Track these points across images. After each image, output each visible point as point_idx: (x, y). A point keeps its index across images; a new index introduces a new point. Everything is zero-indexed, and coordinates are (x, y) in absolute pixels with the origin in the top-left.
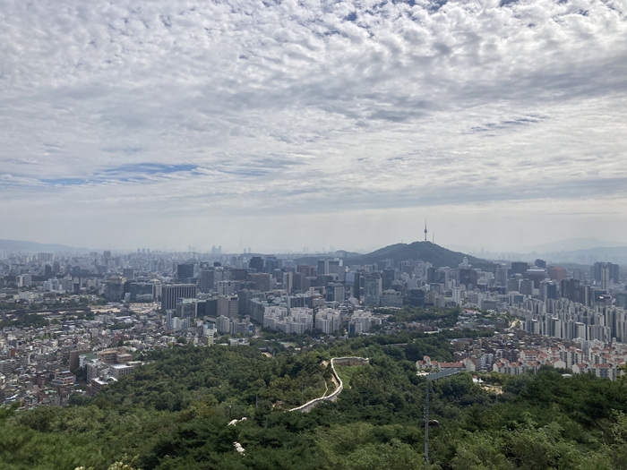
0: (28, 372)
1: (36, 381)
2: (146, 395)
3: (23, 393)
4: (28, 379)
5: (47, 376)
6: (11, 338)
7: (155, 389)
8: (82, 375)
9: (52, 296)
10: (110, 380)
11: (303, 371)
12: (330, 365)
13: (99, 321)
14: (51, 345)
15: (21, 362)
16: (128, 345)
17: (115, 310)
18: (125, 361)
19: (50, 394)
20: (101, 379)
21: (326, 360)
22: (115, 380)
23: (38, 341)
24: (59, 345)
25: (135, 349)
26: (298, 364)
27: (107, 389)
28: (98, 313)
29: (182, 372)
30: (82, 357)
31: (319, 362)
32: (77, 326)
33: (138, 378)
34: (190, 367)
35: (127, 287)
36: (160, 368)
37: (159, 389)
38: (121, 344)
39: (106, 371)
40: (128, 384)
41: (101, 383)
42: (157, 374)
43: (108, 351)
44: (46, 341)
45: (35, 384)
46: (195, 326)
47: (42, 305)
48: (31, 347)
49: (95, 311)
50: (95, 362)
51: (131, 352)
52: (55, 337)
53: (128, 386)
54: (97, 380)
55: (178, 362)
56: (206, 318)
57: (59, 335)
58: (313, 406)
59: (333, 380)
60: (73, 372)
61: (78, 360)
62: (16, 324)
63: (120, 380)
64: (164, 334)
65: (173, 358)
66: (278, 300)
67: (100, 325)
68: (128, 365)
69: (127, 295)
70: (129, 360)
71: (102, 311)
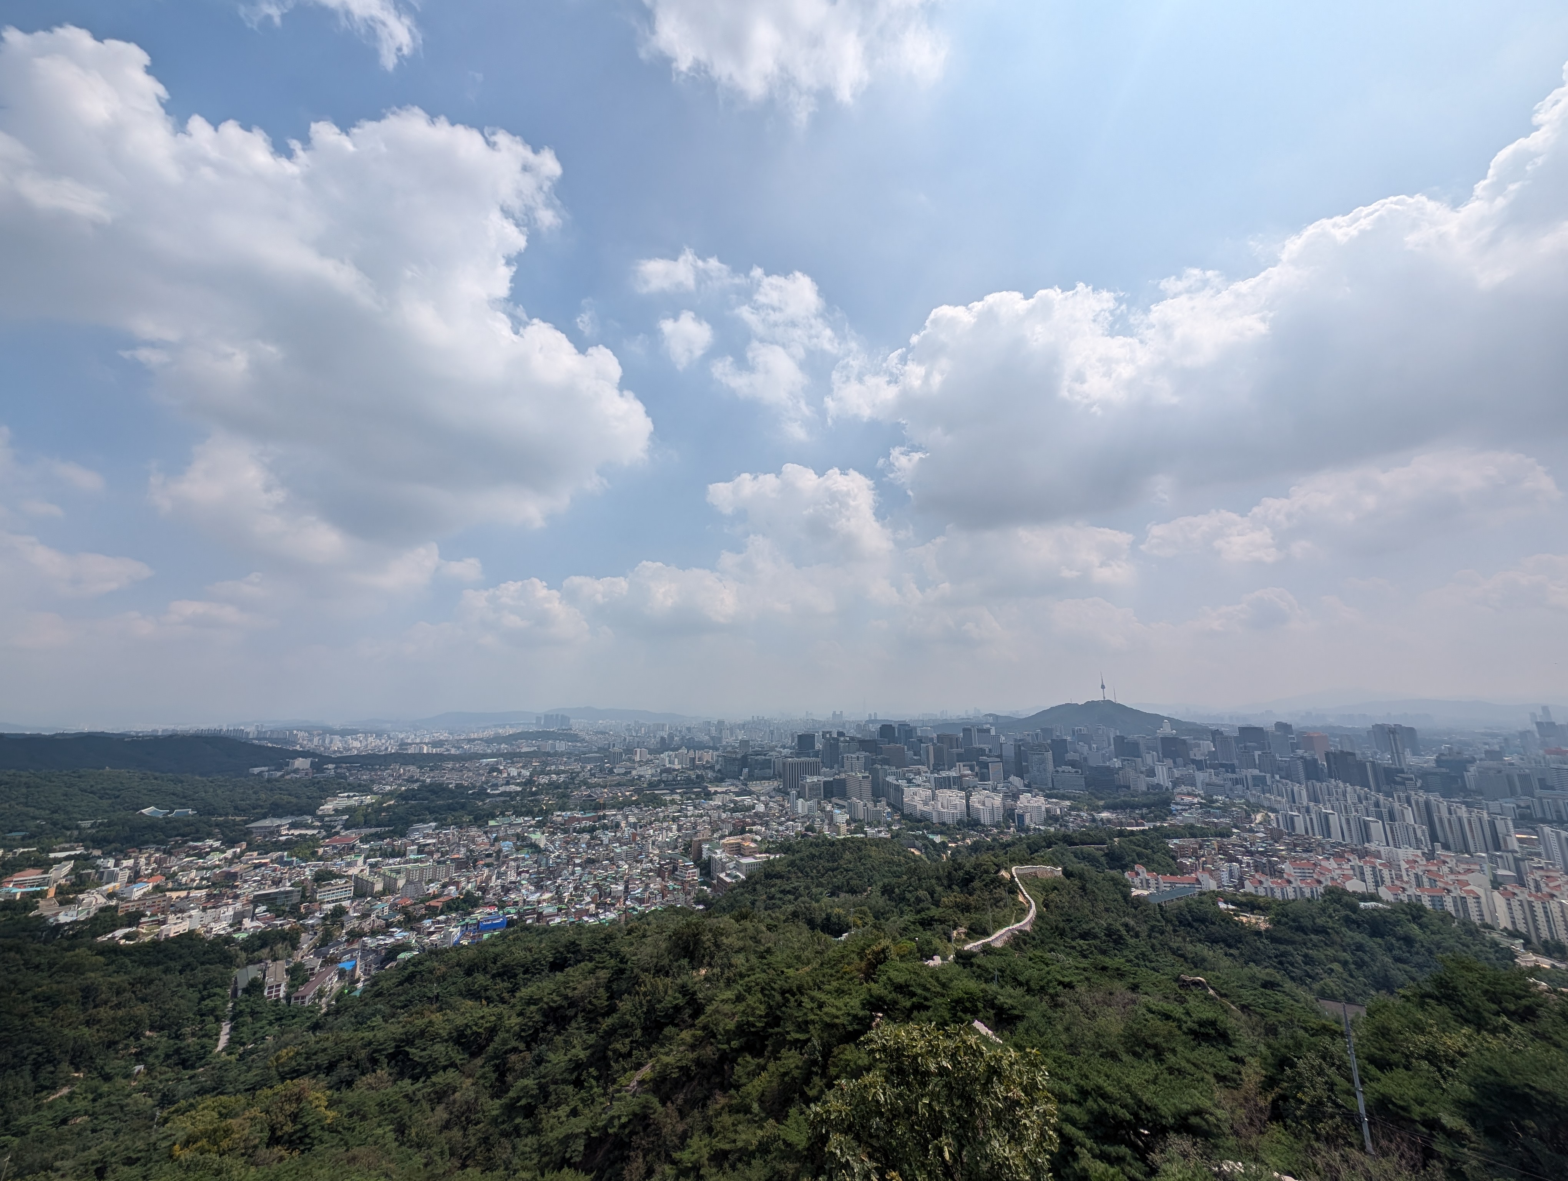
0: (651, 861)
1: (660, 872)
2: (780, 899)
3: (647, 886)
4: (651, 870)
5: (670, 867)
6: (632, 819)
7: (789, 892)
8: (706, 868)
9: (668, 771)
10: (736, 877)
11: (976, 884)
12: (1012, 876)
13: (717, 802)
14: (671, 830)
15: (642, 849)
16: (751, 831)
17: (733, 789)
18: (752, 854)
19: (674, 889)
20: (728, 875)
21: (1006, 869)
22: (743, 877)
23: (658, 824)
24: (679, 830)
25: (759, 838)
26: (968, 873)
27: (734, 889)
28: (716, 793)
29: (818, 872)
30: (706, 846)
31: (998, 871)
32: (695, 808)
33: (768, 876)
34: (826, 864)
35: (744, 761)
36: (792, 864)
37: (794, 891)
38: (743, 832)
39: (731, 865)
40: (757, 883)
41: (728, 880)
42: (789, 872)
43: (732, 840)
44: (665, 824)
45: (659, 876)
46: (823, 810)
47: (660, 781)
48: (651, 831)
49: (712, 790)
50: (719, 854)
51: (755, 841)
52: (675, 819)
53: (758, 887)
54: (722, 875)
55: (812, 857)
56: (834, 800)
57: (678, 817)
58: (1005, 938)
59: (1021, 899)
60: (696, 865)
61: (700, 851)
62: (637, 803)
63: (749, 877)
64: (788, 820)
65: (805, 853)
66: (919, 780)
67: (719, 807)
68: (755, 858)
69: (746, 770)
70: (755, 852)
71: (719, 789)
